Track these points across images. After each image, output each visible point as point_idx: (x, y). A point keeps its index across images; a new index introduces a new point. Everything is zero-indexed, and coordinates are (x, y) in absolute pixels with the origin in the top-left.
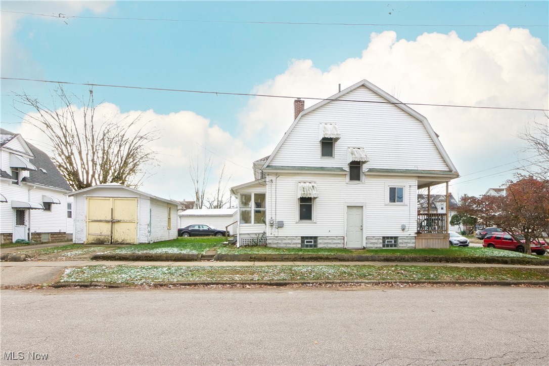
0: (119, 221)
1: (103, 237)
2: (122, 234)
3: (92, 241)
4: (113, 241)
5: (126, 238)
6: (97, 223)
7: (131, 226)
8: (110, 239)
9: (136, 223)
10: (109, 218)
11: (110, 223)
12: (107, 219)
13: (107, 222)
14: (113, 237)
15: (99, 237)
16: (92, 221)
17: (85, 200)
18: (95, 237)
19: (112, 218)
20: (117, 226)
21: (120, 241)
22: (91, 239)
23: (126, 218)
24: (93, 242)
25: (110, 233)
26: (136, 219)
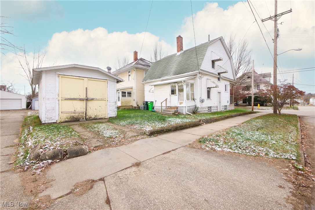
0: (92, 99)
1: (77, 115)
2: (95, 110)
3: (65, 119)
4: (87, 117)
5: (98, 114)
6: (71, 101)
7: (102, 103)
8: (85, 115)
9: (106, 101)
10: (83, 96)
11: (85, 101)
12: (80, 98)
13: (81, 100)
14: (87, 114)
15: (73, 115)
16: (65, 100)
17: (57, 78)
18: (69, 115)
19: (86, 97)
20: (90, 104)
21: (93, 117)
22: (64, 117)
23: (98, 97)
24: (67, 120)
25: (85, 110)
26: (106, 98)
